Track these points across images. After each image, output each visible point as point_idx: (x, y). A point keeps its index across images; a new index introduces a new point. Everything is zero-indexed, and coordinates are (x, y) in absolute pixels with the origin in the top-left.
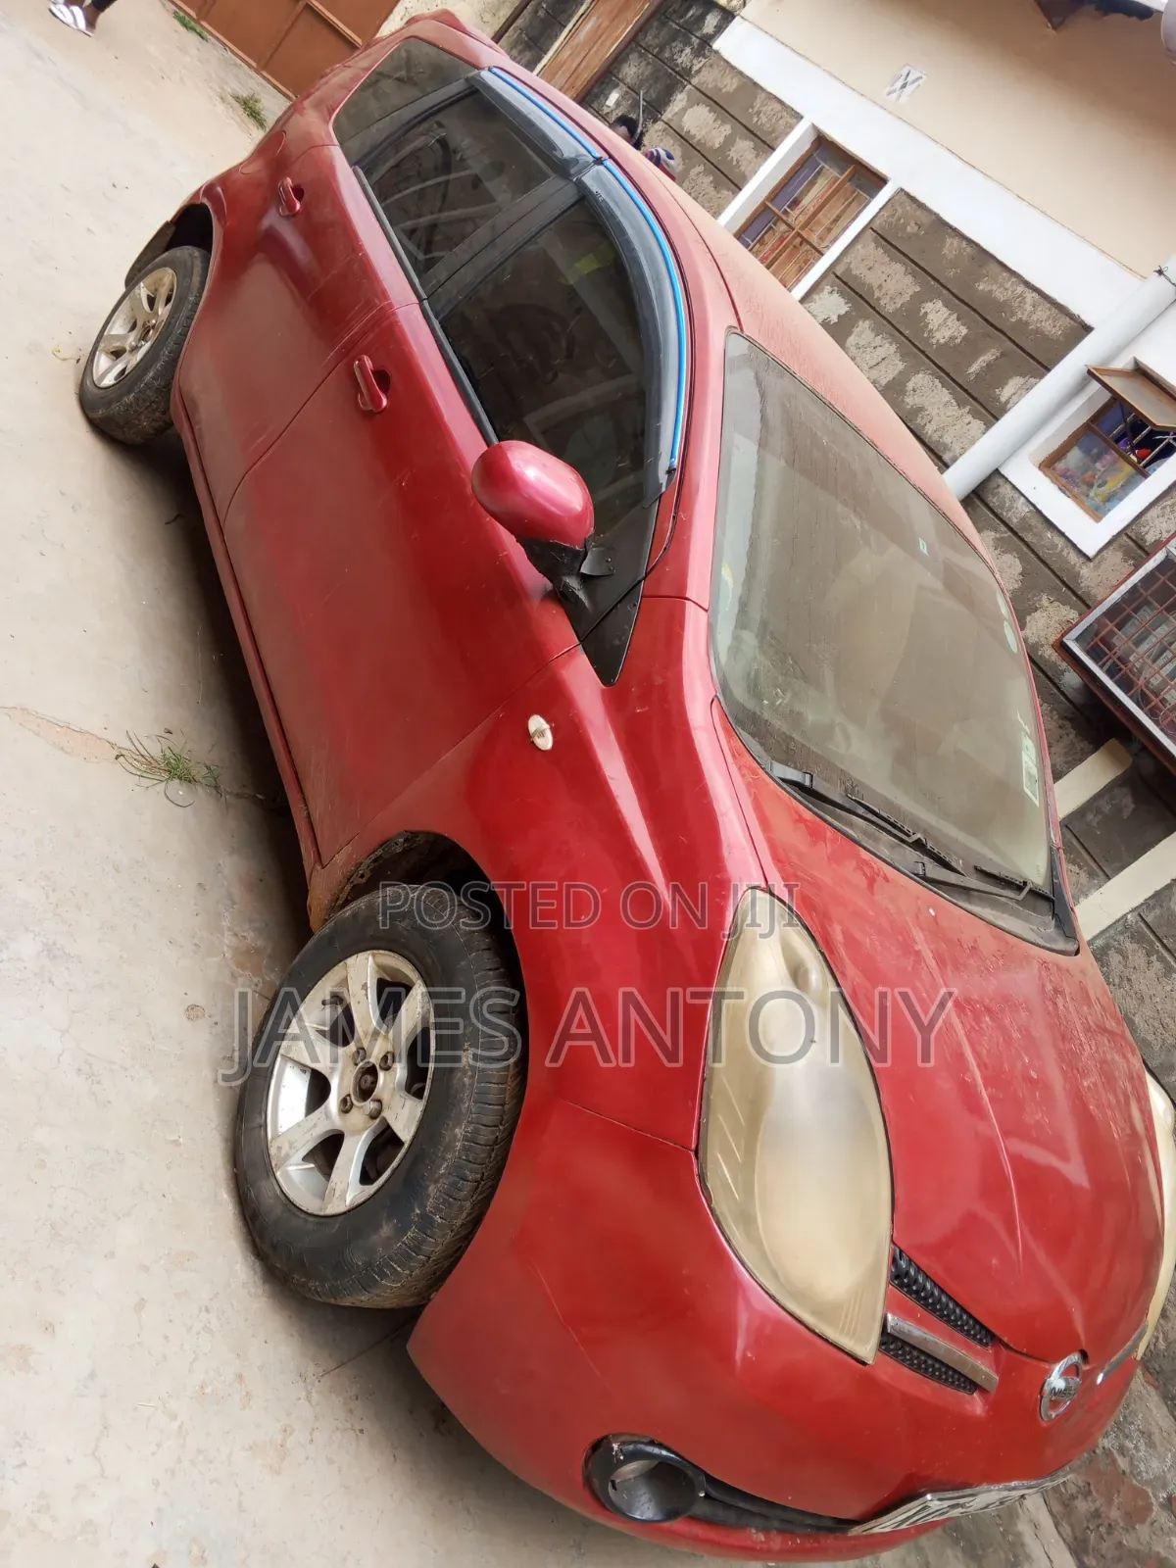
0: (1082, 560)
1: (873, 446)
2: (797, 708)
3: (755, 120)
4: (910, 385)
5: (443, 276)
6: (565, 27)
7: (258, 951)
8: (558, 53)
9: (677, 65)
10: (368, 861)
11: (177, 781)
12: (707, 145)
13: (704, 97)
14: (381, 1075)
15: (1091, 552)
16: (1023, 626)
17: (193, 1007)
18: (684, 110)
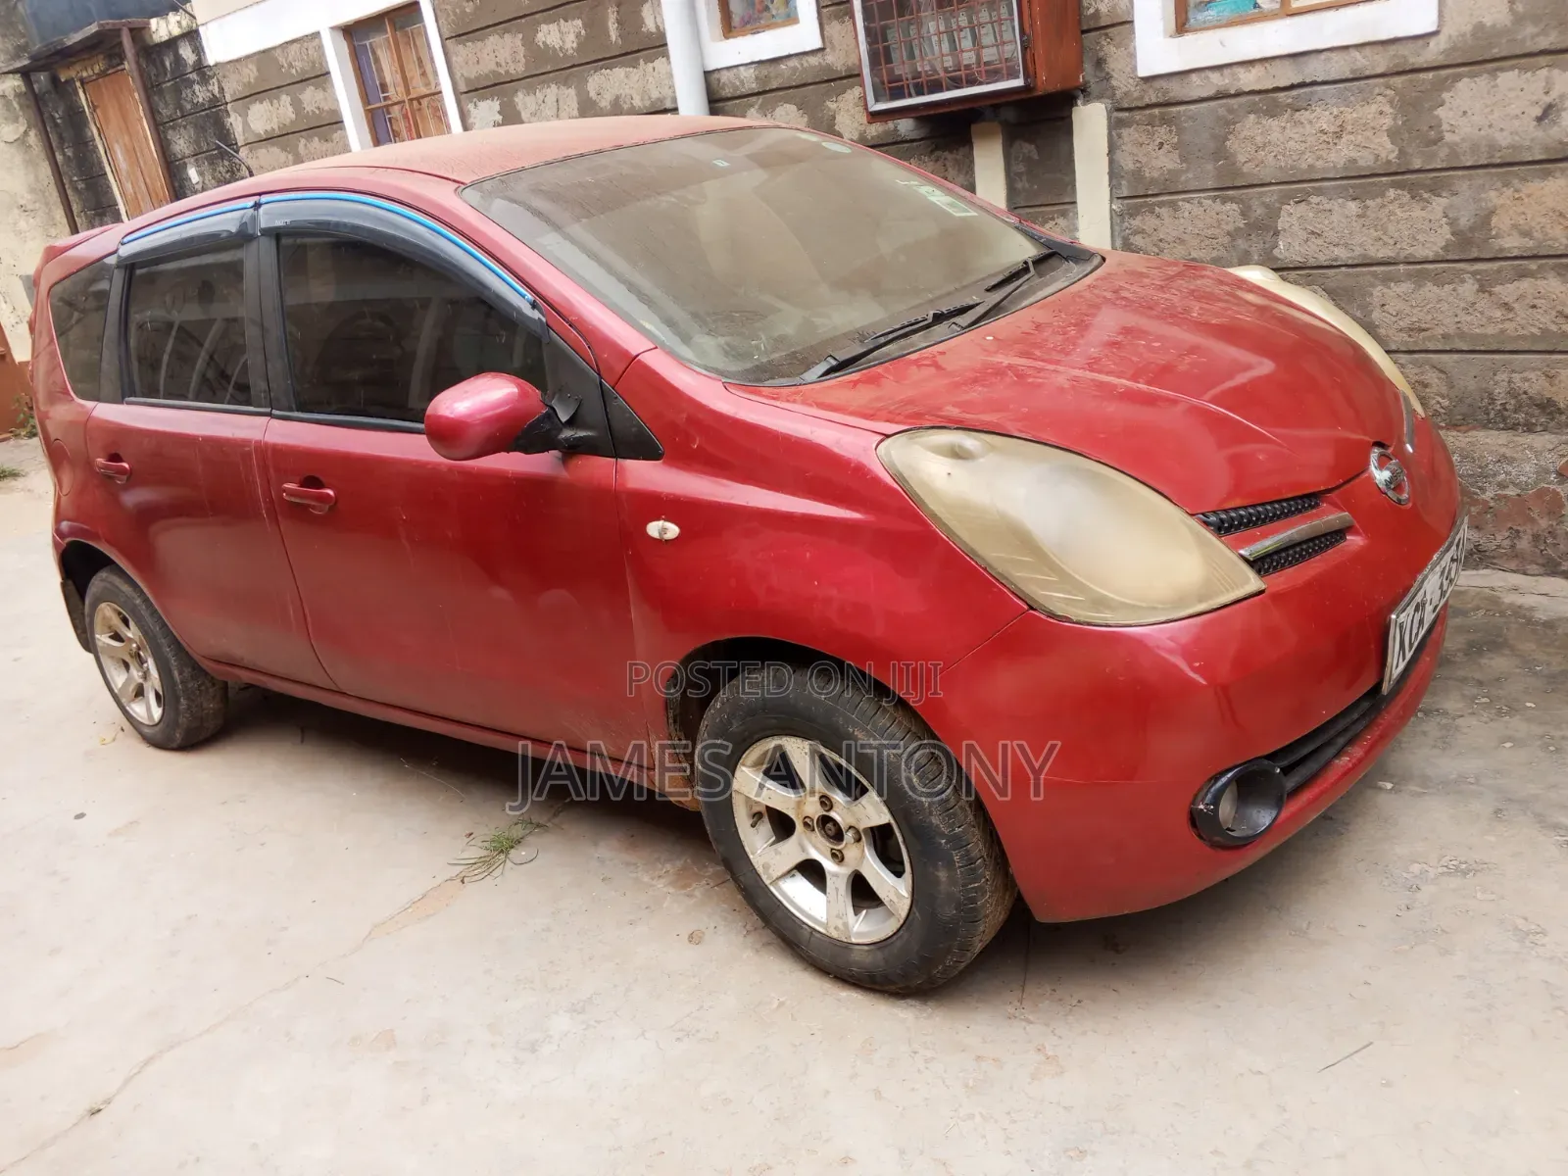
0: (820, 55)
1: (619, 147)
2: (776, 334)
3: (294, 71)
4: (593, 94)
5: (263, 385)
6: (106, 174)
7: (684, 869)
8: (123, 194)
9: (203, 104)
10: (672, 727)
11: (512, 851)
12: (287, 124)
13: (247, 99)
14: (833, 814)
15: (817, 44)
16: (840, 135)
17: (691, 937)
18: (246, 124)
